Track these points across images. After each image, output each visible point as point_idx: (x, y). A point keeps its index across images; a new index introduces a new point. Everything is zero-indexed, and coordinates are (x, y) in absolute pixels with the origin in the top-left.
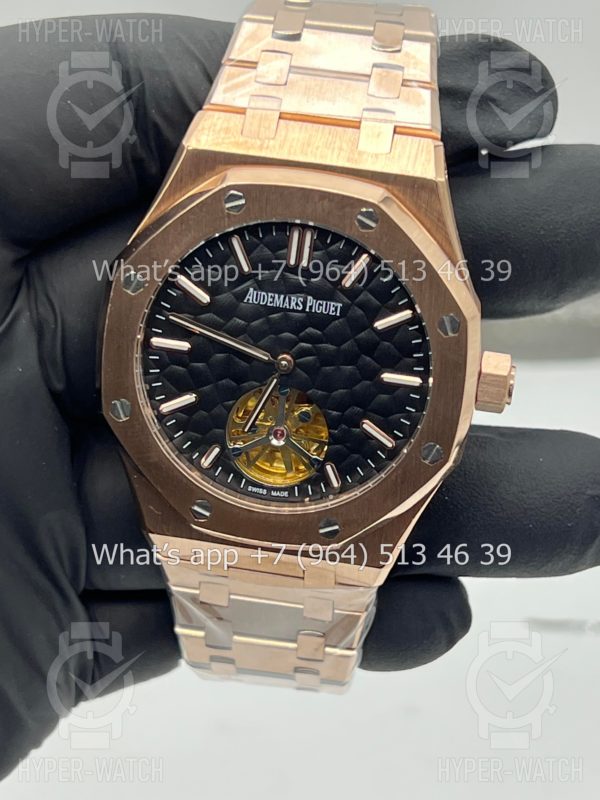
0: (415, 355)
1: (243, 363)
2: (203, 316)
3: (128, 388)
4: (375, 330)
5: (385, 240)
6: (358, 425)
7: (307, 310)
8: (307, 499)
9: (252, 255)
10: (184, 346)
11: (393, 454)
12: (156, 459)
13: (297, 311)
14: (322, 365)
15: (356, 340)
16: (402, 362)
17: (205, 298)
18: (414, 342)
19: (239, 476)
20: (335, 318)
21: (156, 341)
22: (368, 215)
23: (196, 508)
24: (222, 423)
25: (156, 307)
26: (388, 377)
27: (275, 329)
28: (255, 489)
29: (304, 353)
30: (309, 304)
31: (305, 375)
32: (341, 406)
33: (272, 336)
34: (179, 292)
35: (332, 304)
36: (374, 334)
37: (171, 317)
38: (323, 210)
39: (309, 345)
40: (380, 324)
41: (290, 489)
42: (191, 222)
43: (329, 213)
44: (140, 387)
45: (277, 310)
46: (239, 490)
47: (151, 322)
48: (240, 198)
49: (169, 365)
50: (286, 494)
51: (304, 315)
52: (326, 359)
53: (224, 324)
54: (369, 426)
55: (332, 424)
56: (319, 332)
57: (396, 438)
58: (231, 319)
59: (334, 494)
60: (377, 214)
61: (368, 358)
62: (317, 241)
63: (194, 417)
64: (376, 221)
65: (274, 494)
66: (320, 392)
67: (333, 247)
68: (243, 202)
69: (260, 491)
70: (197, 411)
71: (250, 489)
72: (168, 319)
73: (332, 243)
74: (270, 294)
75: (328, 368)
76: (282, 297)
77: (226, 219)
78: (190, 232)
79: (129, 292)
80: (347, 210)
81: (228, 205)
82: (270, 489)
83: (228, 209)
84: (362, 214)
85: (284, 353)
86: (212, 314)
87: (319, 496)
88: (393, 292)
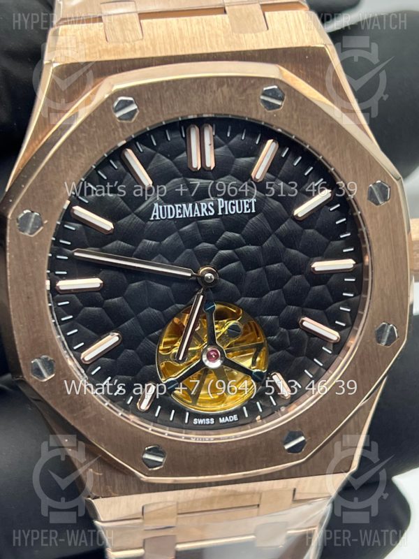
0: (342, 236)
1: (162, 287)
2: (109, 246)
3: (46, 342)
4: (295, 219)
5: (295, 117)
6: (298, 325)
7: (220, 213)
8: (259, 417)
9: (149, 168)
10: (94, 282)
11: (339, 347)
12: (94, 413)
13: (210, 217)
14: (247, 270)
15: (277, 235)
16: (330, 247)
17: (107, 225)
18: (337, 223)
19: (180, 412)
20: (251, 215)
21: (64, 285)
22: (272, 93)
23: (147, 456)
24: (150, 358)
25: (57, 247)
26: (320, 266)
27: (191, 242)
28: (201, 421)
29: (226, 261)
30: (220, 208)
31: (231, 285)
32: (274, 309)
33: (189, 250)
34: (78, 225)
35: (245, 201)
36: (294, 223)
37: (76, 254)
38: (224, 98)
39: (230, 251)
40: (301, 211)
41: (239, 412)
42: (82, 142)
43: (230, 100)
44: (59, 338)
45: (187, 221)
46: (184, 426)
47: (54, 264)
48: (131, 103)
49: (81, 308)
50: (235, 418)
51: (218, 219)
52: (250, 263)
53: (134, 250)
54: (309, 323)
55: (269, 330)
56: (237, 235)
57: (338, 328)
58: (141, 241)
59: (286, 406)
60: (282, 91)
61: (293, 251)
62: (217, 137)
63: (119, 358)
64: (281, 99)
65: (222, 420)
66: (250, 299)
67: (235, 140)
68: (134, 107)
69: (208, 421)
70: (121, 352)
71: (196, 421)
72: (72, 257)
73: (233, 136)
74: (177, 206)
75: (253, 271)
76: (190, 205)
77: (120, 130)
78: (83, 153)
79: (27, 234)
80: (249, 91)
81: (118, 115)
82: (216, 417)
83: (119, 118)
84: (265, 93)
85: (205, 266)
86: (119, 242)
87: (270, 411)
88: (306, 174)
